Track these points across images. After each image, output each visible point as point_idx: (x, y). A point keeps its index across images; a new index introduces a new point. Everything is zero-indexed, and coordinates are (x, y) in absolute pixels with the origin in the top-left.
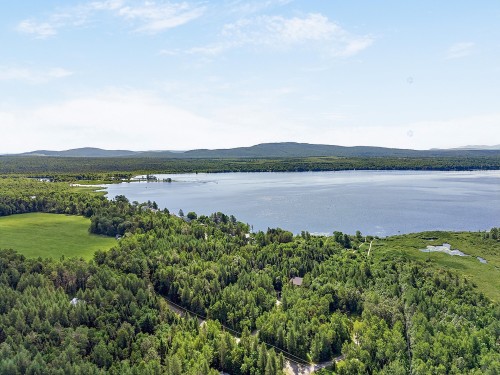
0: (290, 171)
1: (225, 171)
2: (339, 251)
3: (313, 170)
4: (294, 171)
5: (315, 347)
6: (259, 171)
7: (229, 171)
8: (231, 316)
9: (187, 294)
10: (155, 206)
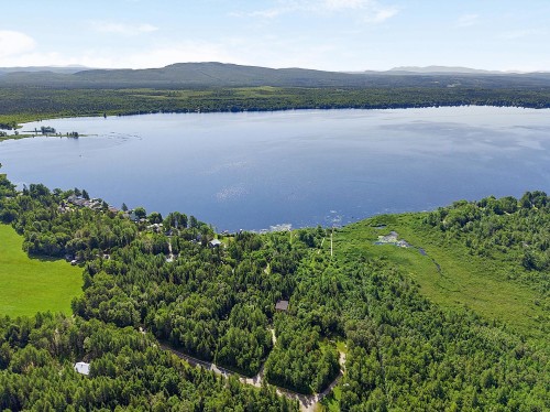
0: (223, 111)
1: (142, 113)
2: (306, 253)
3: (249, 110)
4: (227, 111)
5: (317, 382)
6: (185, 111)
7: (146, 113)
8: (240, 361)
9: (190, 340)
10: (86, 196)
